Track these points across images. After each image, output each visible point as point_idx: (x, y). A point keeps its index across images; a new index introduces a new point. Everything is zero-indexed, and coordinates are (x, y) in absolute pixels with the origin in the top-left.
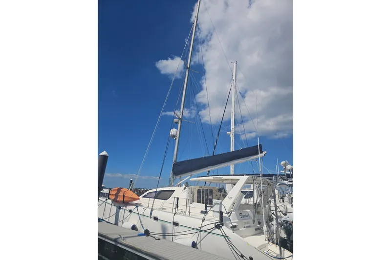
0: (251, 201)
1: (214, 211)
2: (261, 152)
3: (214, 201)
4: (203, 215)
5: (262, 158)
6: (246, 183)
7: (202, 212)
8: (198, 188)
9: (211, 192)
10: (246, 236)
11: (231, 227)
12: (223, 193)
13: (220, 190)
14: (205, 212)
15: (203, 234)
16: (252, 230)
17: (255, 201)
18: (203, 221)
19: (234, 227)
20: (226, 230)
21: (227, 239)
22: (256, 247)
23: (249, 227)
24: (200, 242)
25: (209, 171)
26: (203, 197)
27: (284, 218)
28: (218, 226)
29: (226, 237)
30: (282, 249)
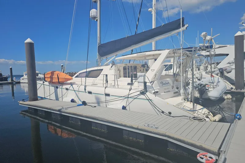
0: (171, 72)
1: (139, 82)
2: (183, 26)
3: (139, 74)
4: (129, 87)
5: (183, 31)
6: (167, 57)
7: (128, 84)
8: (123, 65)
9: (135, 68)
10: (166, 99)
11: (154, 93)
12: (146, 68)
13: (143, 66)
14: (131, 84)
15: (130, 100)
16: (172, 94)
17: (175, 72)
18: (130, 91)
19: (156, 93)
20: (149, 95)
21: (150, 101)
22: (175, 105)
23: (169, 91)
24: (129, 104)
25: (132, 51)
26: (129, 73)
27: (198, 82)
28: (143, 93)
29: (149, 100)
30: (195, 104)
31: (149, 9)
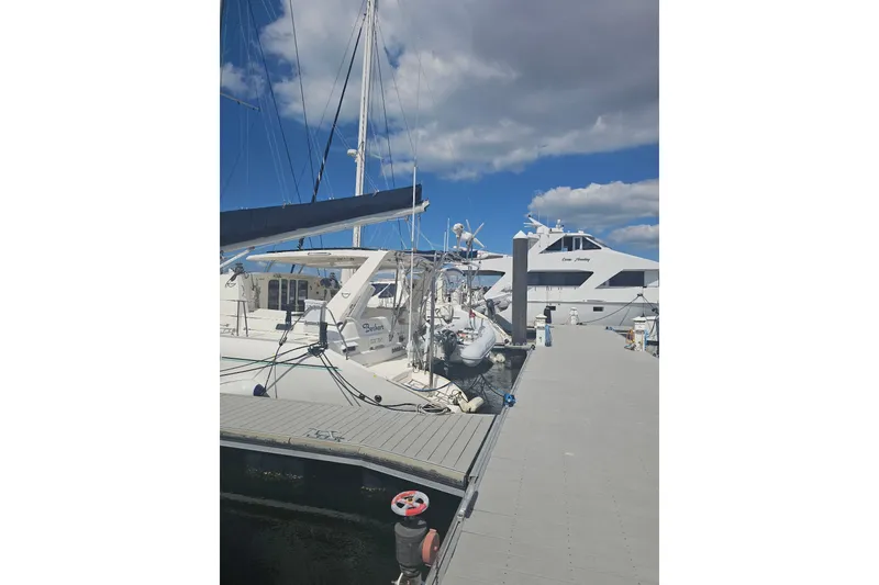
0: (389, 303)
1: (307, 323)
2: (419, 202)
3: (308, 302)
4: (281, 333)
5: (418, 215)
6: (381, 267)
7: (279, 327)
8: (270, 276)
9: (304, 286)
10: (374, 364)
11: (344, 351)
12: (332, 287)
13: (326, 282)
14: (287, 327)
15: (280, 369)
16: (388, 352)
17: (397, 301)
18: (281, 345)
19: (349, 351)
20: (332, 356)
21: (333, 372)
22: (390, 378)
23: (382, 346)
24: (274, 383)
25: (302, 241)
26: (284, 298)
27: (446, 326)
28: (315, 351)
29: (332, 369)
30: (435, 376)
31: (351, 151)
